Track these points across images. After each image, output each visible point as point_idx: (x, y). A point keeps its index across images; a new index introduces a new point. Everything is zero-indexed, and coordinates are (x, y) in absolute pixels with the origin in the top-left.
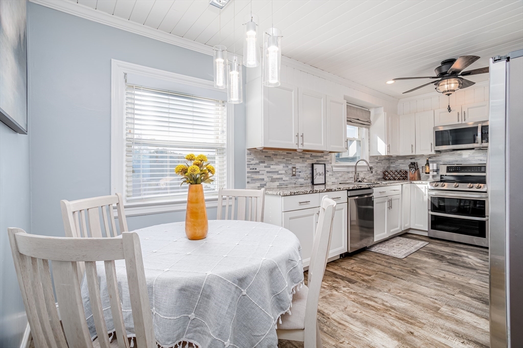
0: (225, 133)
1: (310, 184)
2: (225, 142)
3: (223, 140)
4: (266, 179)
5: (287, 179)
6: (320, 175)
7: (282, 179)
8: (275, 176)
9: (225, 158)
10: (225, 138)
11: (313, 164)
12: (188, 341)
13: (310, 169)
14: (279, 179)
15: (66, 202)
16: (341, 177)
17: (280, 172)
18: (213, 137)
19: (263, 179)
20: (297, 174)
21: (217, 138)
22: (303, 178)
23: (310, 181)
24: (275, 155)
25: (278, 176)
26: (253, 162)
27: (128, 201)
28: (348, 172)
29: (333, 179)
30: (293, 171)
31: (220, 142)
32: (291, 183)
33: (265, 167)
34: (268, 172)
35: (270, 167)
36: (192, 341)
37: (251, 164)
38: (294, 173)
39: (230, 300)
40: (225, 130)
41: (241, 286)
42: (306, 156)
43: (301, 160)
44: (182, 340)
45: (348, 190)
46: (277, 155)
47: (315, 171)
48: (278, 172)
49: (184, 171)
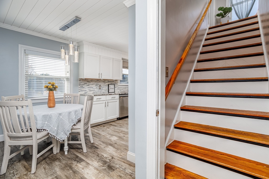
0: (69, 73)
1: (108, 92)
2: (69, 76)
3: (68, 75)
4: (87, 90)
5: (97, 90)
6: (112, 89)
7: (95, 90)
8: (91, 89)
9: (69, 82)
10: (69, 74)
11: (109, 85)
12: (45, 129)
13: (108, 86)
14: (93, 90)
15: (3, 97)
16: (122, 89)
17: (94, 88)
18: (64, 74)
19: (86, 90)
20: (101, 88)
21: (66, 74)
22: (104, 90)
23: (107, 91)
24: (91, 81)
25: (93, 89)
26: (81, 84)
27: (26, 98)
28: (126, 88)
29: (119, 91)
30: (99, 87)
31: (67, 76)
32: (98, 92)
33: (87, 85)
34: (88, 88)
35: (89, 86)
36: (46, 129)
37: (81, 85)
38: (100, 88)
39: (56, 118)
40: (69, 71)
41: (60, 116)
42: (106, 81)
43: (103, 83)
44: (43, 128)
45: (119, 95)
46: (92, 81)
47: (109, 87)
48: (93, 87)
49: (47, 87)
